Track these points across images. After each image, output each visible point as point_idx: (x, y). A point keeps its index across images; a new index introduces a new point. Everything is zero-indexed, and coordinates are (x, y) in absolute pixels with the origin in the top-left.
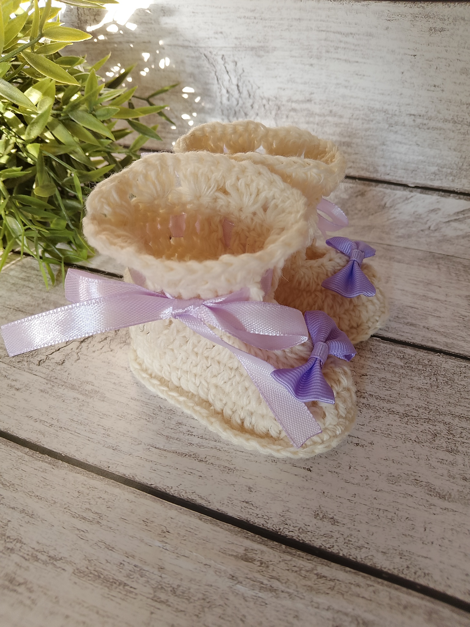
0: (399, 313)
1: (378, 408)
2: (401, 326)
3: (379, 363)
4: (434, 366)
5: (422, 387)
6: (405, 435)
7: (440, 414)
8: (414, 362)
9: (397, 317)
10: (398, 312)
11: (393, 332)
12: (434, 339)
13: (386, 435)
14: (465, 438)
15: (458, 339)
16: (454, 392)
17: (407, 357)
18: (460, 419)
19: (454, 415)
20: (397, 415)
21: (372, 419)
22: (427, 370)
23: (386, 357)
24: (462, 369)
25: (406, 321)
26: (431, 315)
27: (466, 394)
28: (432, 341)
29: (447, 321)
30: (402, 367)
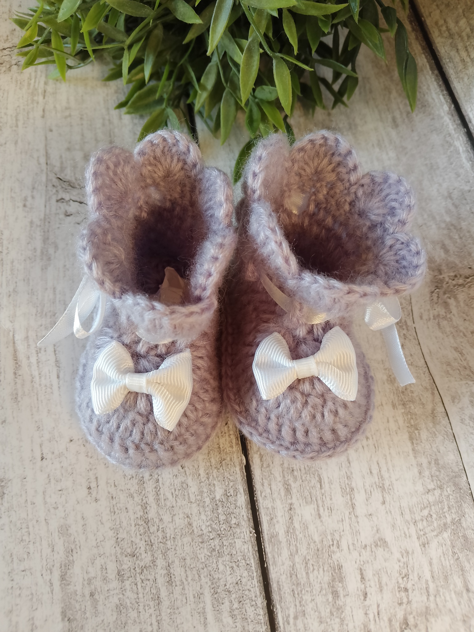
0: (300, 470)
1: (143, 492)
2: (279, 479)
3: (207, 474)
4: (231, 532)
5: (195, 527)
6: (121, 527)
7: (164, 554)
8: (226, 509)
9: (293, 470)
10: (302, 469)
11: (265, 474)
12: (275, 521)
13: (112, 510)
14: (143, 585)
15: (291, 547)
16: (203, 560)
17: (231, 499)
18: (167, 575)
19: (168, 568)
20: (142, 514)
21: (127, 491)
22: (221, 526)
23: (221, 478)
24: (243, 561)
25: (291, 482)
26: (318, 506)
27: (206, 574)
28: (272, 519)
29: (317, 527)
30: (214, 498)
